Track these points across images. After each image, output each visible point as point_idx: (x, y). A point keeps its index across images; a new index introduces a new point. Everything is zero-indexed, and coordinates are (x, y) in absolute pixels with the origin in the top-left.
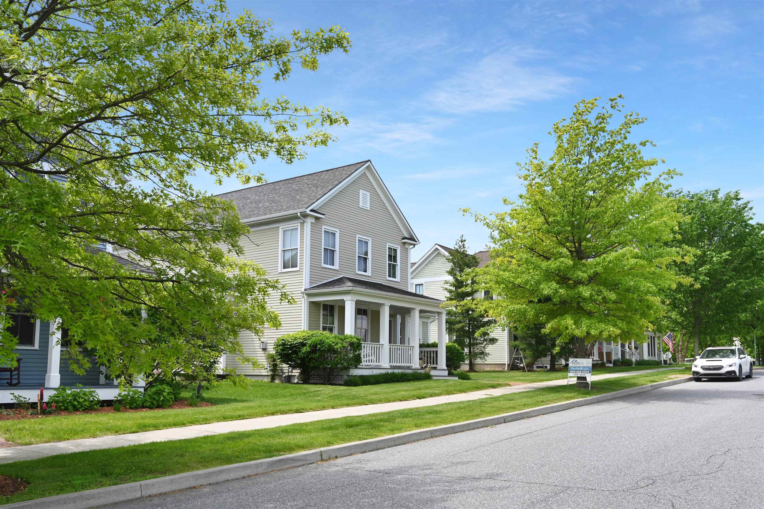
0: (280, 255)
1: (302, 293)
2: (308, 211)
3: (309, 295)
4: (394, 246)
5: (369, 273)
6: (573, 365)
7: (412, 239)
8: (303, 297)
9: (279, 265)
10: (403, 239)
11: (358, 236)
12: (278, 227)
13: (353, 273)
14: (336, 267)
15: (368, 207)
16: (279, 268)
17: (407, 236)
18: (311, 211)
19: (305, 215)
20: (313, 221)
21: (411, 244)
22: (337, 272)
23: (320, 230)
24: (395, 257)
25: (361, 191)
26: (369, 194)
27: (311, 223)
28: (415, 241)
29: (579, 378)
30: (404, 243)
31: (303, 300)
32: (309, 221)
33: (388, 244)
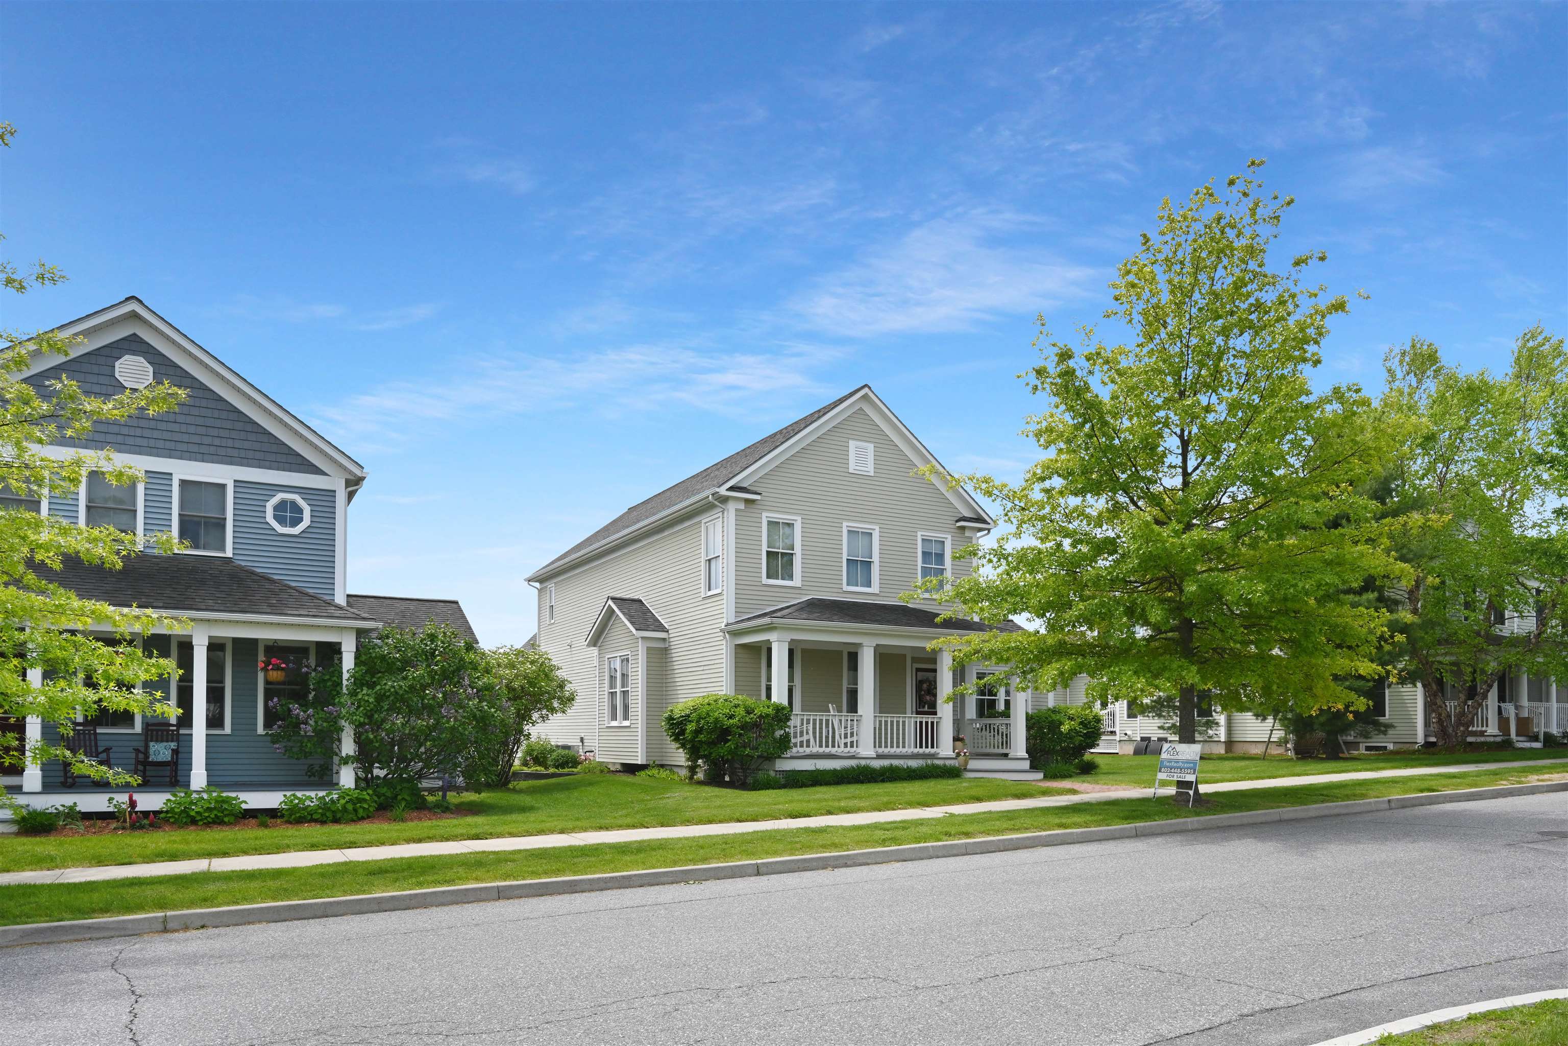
0: (702, 568)
1: (722, 631)
2: (723, 491)
3: (735, 634)
4: (940, 535)
5: (875, 588)
6: (1169, 757)
7: (980, 520)
8: (725, 637)
9: (702, 585)
10: (957, 521)
11: (845, 524)
12: (700, 522)
13: (836, 590)
14: (797, 581)
15: (870, 469)
16: (702, 590)
17: (967, 514)
18: (731, 489)
19: (724, 500)
20: (742, 506)
21: (980, 530)
22: (797, 591)
23: (759, 520)
24: (940, 557)
25: (851, 442)
26: (871, 447)
27: (737, 510)
28: (985, 522)
29: (1180, 784)
30: (963, 528)
31: (724, 642)
32: (732, 507)
33: (919, 534)
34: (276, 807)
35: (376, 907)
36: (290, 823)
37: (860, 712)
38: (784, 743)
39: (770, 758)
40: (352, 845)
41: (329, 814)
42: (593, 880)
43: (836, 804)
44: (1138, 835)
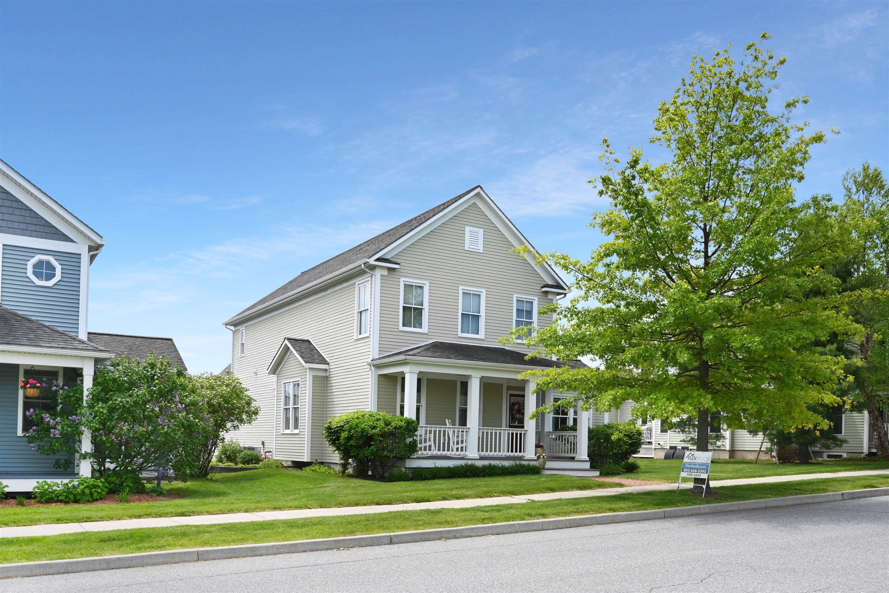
0: (355, 318)
1: (368, 364)
2: (372, 261)
3: (378, 367)
4: (526, 298)
5: (482, 335)
6: (689, 461)
7: (559, 286)
8: (371, 369)
9: (355, 331)
10: (542, 287)
11: (461, 288)
12: (354, 284)
13: (453, 336)
14: (425, 329)
15: (480, 248)
16: (355, 334)
17: (550, 282)
18: (378, 260)
19: (373, 268)
20: (385, 273)
21: (559, 294)
22: (425, 336)
23: (398, 283)
24: (529, 313)
25: (467, 227)
26: (481, 231)
27: (382, 275)
28: (563, 288)
29: (697, 480)
30: (546, 293)
31: (370, 373)
32: (378, 273)
33: (515, 296)
34: (31, 491)
35: (105, 566)
36: (42, 503)
37: (468, 425)
38: (413, 448)
39: (402, 458)
40: (89, 519)
41: (71, 497)
42: (269, 547)
43: (449, 492)
44: (665, 517)
